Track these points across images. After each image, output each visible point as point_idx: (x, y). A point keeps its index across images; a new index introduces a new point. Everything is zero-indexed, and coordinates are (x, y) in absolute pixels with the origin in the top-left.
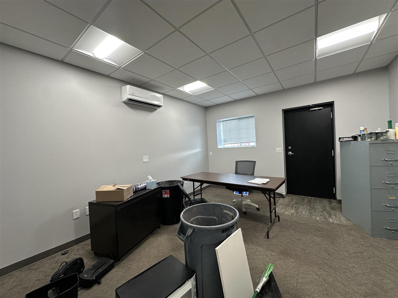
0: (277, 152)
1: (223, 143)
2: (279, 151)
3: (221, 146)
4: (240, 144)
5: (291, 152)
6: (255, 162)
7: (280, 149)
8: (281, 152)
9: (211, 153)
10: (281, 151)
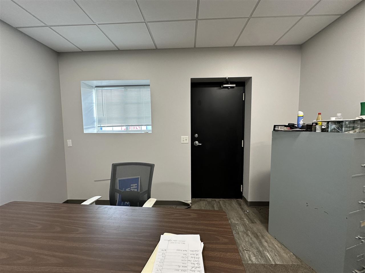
0: (182, 142)
1: (96, 124)
2: (185, 140)
3: (92, 129)
4: (127, 128)
5: (197, 142)
6: (152, 166)
7: (187, 139)
8: (187, 142)
9: (69, 143)
10: (187, 140)
